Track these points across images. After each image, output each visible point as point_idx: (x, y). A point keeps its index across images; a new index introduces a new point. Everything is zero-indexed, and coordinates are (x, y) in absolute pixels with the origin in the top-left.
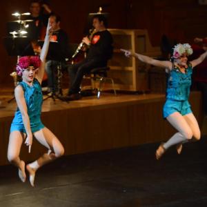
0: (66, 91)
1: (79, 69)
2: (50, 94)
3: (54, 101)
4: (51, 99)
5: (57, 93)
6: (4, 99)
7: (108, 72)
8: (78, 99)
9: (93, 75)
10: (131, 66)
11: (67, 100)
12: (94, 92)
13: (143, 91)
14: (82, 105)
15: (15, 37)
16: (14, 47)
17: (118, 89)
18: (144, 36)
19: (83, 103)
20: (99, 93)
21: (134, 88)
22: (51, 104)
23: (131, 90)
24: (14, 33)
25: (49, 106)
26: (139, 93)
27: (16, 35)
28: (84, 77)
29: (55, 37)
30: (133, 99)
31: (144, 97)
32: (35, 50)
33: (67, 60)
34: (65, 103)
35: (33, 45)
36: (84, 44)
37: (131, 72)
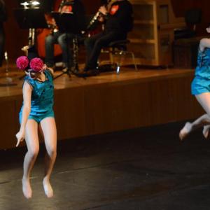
0: (82, 67)
1: (97, 42)
2: (65, 70)
3: (70, 77)
4: (66, 75)
5: (73, 69)
6: (16, 75)
7: (127, 45)
8: (95, 75)
9: (111, 49)
10: (153, 38)
11: (84, 76)
12: (113, 67)
13: (167, 65)
14: (100, 82)
15: (26, 8)
16: (25, 19)
17: (139, 64)
18: (166, 6)
19: (102, 79)
20: (118, 68)
21: (156, 62)
22: (66, 80)
23: (154, 64)
24: (25, 4)
25: (64, 83)
26: (161, 67)
27: (27, 6)
28: (102, 51)
29: (70, 7)
30: (156, 74)
31: (168, 73)
32: (48, 22)
33: (83, 32)
34: (82, 79)
35: (46, 17)
36: (101, 13)
37: (153, 45)
